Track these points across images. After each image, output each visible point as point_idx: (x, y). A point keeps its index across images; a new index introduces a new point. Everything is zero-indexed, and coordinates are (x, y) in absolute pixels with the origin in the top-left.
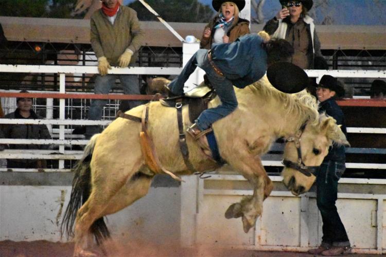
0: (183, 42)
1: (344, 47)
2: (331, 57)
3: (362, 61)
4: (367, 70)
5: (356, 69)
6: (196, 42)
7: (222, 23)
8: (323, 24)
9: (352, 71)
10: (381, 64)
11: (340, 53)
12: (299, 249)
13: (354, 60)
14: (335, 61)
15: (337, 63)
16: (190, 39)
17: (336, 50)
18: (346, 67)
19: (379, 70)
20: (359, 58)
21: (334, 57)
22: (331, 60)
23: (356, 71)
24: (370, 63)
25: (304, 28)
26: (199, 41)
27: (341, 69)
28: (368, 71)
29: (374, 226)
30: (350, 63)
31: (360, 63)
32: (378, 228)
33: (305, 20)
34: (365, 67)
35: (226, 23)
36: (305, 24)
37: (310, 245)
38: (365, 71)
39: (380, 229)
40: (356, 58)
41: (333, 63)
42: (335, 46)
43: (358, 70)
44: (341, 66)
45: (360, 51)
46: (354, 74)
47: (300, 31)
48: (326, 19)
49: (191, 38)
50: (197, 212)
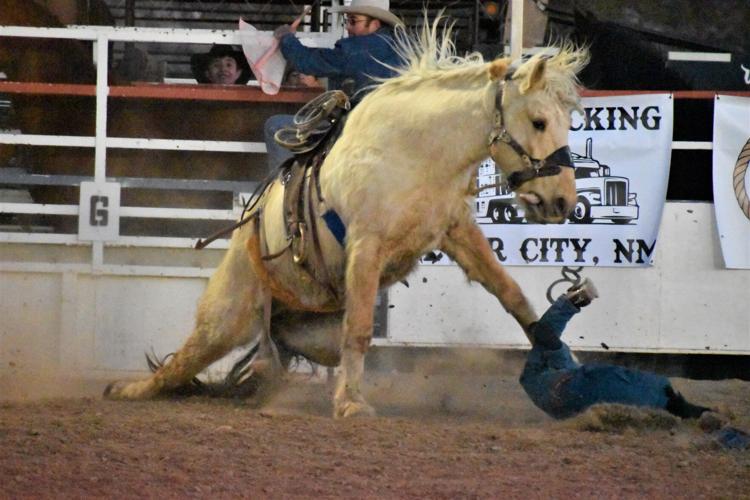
2: (123, 2)
3: (183, 10)
10: (217, 18)
13: (167, 9)
14: (130, 9)
15: (133, 14)
20: (177, 5)
24: (197, 15)
27: (139, 26)
30: (158, 14)
31: (177, 15)
38: (188, 30)
40: (169, 4)
41: (126, 14)
44: (140, 19)
46: (165, 35)
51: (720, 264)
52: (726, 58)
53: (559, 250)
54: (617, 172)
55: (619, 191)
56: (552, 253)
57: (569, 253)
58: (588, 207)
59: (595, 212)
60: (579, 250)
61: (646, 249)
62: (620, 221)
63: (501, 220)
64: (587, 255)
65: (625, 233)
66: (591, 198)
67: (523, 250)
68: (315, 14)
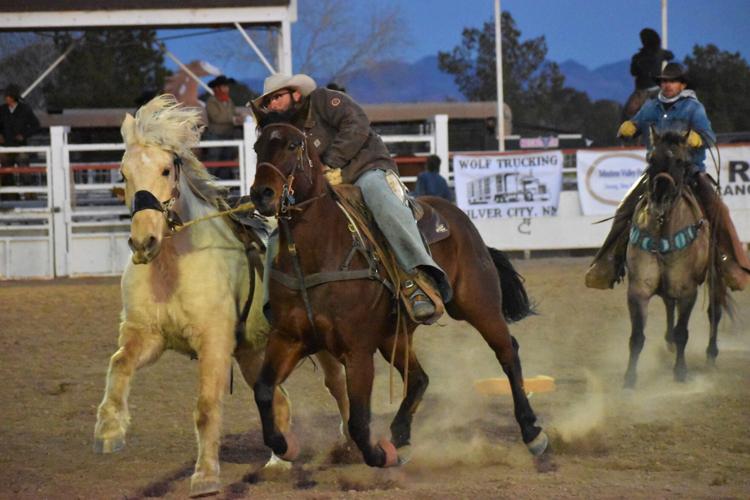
51: (582, 213)
52: (578, 136)
53: (522, 212)
54: (542, 181)
55: (543, 189)
56: (519, 213)
57: (526, 213)
58: (532, 195)
59: (535, 197)
60: (529, 211)
61: (554, 210)
62: (544, 200)
63: (499, 202)
64: (533, 213)
65: (547, 204)
66: (533, 192)
67: (508, 213)
68: (424, 128)
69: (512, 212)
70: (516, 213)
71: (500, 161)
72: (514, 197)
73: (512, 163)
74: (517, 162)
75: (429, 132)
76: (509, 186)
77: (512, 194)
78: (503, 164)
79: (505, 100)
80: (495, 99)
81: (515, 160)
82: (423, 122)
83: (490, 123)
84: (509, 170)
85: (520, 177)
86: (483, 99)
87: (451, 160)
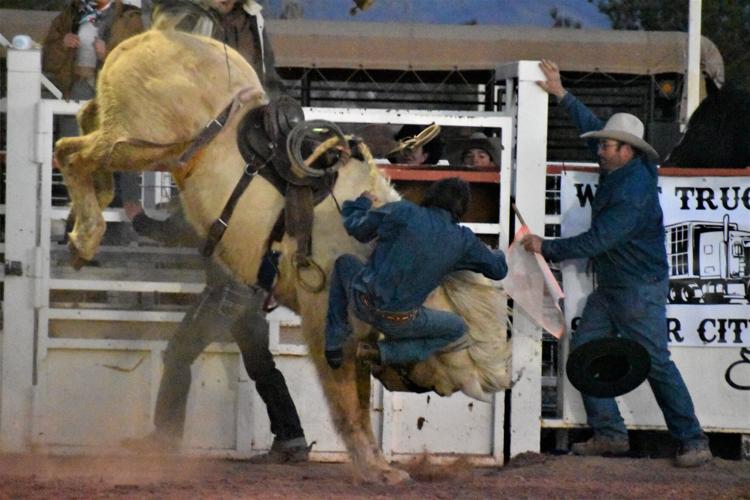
0: (8, 47)
1: (323, 63)
2: (299, 83)
3: (358, 90)
4: (366, 107)
5: (344, 107)
6: (33, 48)
7: (90, 13)
8: (283, 17)
9: (338, 110)
10: (392, 98)
11: (315, 74)
12: (233, 454)
13: (342, 89)
14: (306, 89)
15: (308, 94)
16: (21, 42)
17: (307, 69)
18: (327, 101)
19: (389, 109)
20: (352, 85)
21: (303, 82)
22: (297, 88)
23: (345, 110)
24: (372, 95)
25: (245, 23)
26: (39, 46)
27: (315, 106)
28: (368, 110)
29: (377, 410)
30: (334, 94)
31: (352, 95)
32: (385, 412)
33: (246, 8)
34: (362, 103)
35: (99, 12)
36: (247, 15)
37: (255, 447)
38: (363, 110)
39: (388, 414)
40: (345, 84)
41: (302, 94)
42: (305, 62)
43: (349, 107)
44: (316, 99)
45: (352, 71)
46: (340, 115)
47: (239, 30)
48: (287, 7)
49: (24, 40)
50: (35, 382)
53: (738, 331)
56: (730, 334)
63: (678, 301)
67: (701, 331)
68: (489, 93)
69: (711, 331)
70: (722, 331)
71: (685, 190)
72: (720, 288)
73: (717, 200)
74: (731, 194)
75: (501, 105)
76: (705, 261)
77: (714, 282)
78: (693, 202)
79: (707, 29)
80: (684, 26)
81: (725, 190)
82: (485, 76)
83: (666, 88)
84: (708, 216)
85: (736, 238)
86: (650, 25)
87: (553, 183)
